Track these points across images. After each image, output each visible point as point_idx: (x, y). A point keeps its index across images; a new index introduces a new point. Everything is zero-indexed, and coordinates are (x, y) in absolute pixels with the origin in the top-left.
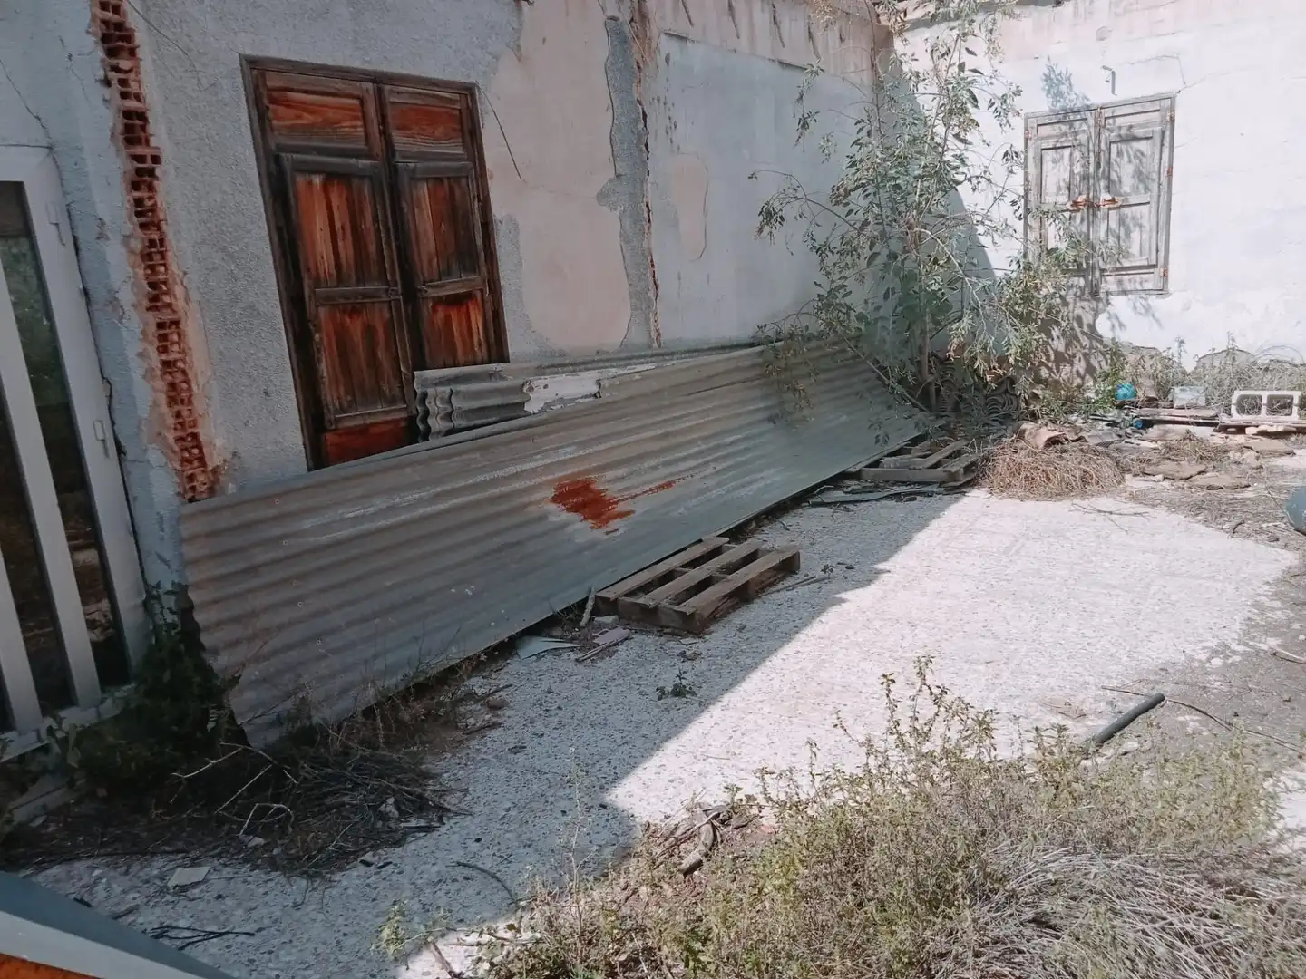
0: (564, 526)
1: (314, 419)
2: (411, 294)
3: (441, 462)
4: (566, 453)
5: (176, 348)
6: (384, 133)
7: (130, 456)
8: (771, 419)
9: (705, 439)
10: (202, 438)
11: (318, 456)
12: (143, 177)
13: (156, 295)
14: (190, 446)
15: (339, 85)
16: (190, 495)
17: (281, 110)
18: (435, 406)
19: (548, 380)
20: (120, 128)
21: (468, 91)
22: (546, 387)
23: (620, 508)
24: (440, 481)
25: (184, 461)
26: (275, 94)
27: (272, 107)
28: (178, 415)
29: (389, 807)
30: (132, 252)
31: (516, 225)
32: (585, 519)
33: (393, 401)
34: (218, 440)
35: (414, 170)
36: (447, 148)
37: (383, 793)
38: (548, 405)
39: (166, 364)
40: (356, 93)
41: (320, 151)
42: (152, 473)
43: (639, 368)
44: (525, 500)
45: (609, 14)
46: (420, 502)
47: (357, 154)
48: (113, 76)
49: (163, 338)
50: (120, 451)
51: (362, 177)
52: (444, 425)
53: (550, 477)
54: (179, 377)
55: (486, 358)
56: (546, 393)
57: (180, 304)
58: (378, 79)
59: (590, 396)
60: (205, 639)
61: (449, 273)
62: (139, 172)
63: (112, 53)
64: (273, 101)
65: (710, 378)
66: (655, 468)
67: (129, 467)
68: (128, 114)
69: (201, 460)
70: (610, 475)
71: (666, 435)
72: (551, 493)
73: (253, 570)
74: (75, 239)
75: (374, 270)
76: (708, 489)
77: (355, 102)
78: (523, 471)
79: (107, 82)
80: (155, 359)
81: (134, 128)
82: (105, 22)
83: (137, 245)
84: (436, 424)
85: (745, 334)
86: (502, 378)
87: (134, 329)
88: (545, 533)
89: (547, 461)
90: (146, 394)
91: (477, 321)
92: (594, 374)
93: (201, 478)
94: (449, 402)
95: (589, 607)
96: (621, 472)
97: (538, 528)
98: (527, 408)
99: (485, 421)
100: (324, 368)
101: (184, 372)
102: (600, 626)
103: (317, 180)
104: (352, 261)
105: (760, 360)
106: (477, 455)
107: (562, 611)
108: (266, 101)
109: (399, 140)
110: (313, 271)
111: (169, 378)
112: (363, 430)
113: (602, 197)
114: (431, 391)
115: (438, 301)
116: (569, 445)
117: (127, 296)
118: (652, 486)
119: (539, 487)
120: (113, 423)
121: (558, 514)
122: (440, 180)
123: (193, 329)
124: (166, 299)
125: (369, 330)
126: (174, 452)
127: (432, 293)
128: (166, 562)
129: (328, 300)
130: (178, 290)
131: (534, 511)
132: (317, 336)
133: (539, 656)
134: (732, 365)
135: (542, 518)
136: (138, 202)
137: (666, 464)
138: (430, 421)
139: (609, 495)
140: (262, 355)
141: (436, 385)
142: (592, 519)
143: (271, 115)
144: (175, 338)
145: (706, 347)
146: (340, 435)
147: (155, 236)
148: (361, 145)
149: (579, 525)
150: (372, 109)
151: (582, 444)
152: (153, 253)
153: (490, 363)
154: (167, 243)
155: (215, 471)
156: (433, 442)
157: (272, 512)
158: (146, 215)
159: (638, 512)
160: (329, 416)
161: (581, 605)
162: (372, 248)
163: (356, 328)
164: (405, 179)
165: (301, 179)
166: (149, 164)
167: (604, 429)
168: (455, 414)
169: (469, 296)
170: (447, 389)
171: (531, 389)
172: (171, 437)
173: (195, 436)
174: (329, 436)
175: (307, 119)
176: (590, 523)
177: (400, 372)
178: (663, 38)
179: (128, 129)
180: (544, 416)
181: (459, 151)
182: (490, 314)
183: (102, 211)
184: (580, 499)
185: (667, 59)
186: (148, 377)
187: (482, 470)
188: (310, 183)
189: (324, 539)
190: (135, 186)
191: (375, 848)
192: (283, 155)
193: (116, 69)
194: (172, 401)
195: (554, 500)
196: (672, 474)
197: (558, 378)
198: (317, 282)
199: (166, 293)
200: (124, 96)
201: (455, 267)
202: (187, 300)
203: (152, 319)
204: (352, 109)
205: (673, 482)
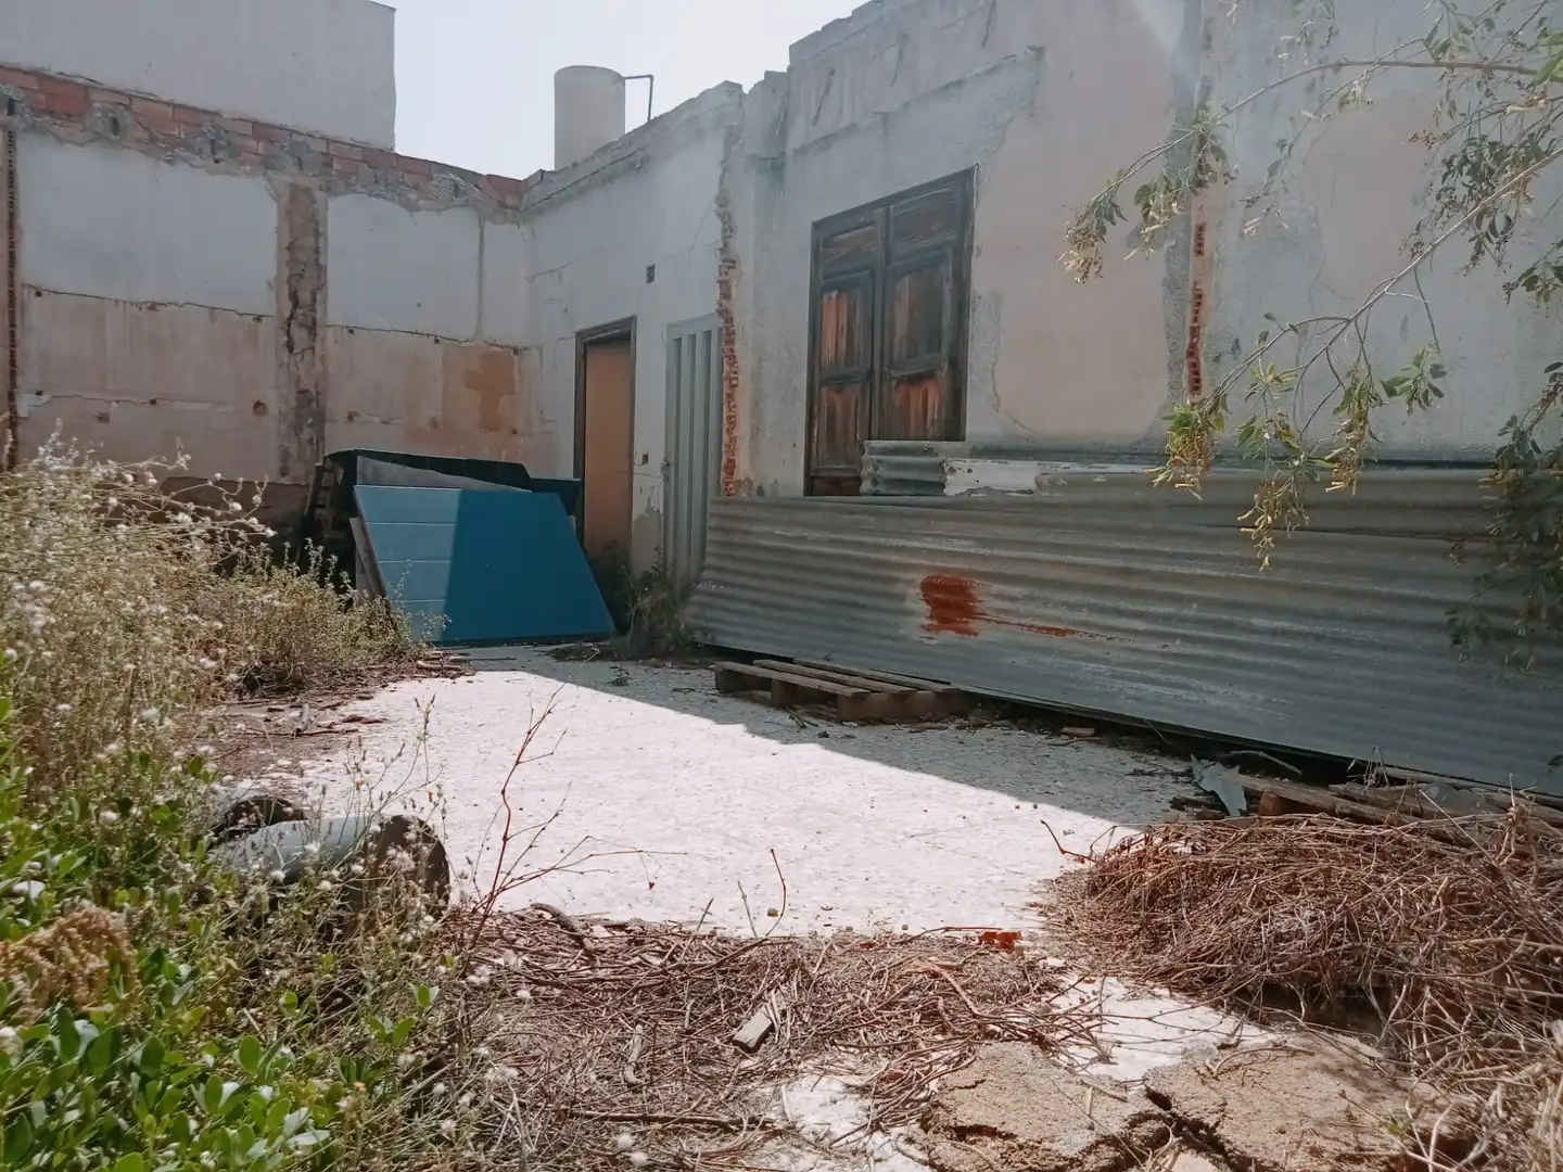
0: (911, 613)
4: (957, 546)
5: (733, 409)
6: (886, 244)
14: (731, 468)
15: (863, 218)
17: (831, 251)
19: (968, 463)
21: (968, 177)
22: (970, 471)
23: (971, 625)
24: (838, 529)
25: (726, 474)
26: (828, 241)
27: (825, 251)
28: (728, 447)
33: (851, 462)
34: (743, 468)
35: (896, 269)
36: (942, 238)
38: (971, 490)
41: (843, 273)
44: (895, 574)
49: (729, 403)
51: (857, 285)
52: (868, 487)
55: (937, 432)
56: (966, 477)
58: (889, 203)
59: (1025, 492)
61: (915, 355)
64: (826, 246)
69: (732, 474)
70: (997, 588)
72: (920, 577)
75: (856, 357)
76: (1101, 660)
77: (873, 227)
78: (903, 547)
89: (936, 546)
91: (934, 399)
93: (731, 485)
96: (1019, 591)
97: (891, 604)
98: (945, 489)
100: (815, 431)
103: (834, 294)
104: (844, 351)
109: (899, 246)
110: (823, 362)
115: (900, 381)
116: (968, 538)
118: (1038, 623)
119: (917, 568)
121: (917, 602)
122: (919, 271)
127: (895, 373)
129: (826, 383)
131: (898, 588)
132: (816, 408)
135: (901, 597)
137: (1094, 609)
139: (979, 607)
140: (796, 419)
143: (824, 255)
144: (733, 403)
146: (824, 482)
148: (871, 259)
150: (879, 230)
151: (982, 542)
155: (738, 483)
156: (861, 498)
159: (981, 637)
162: (857, 340)
163: (839, 402)
164: (888, 278)
165: (825, 297)
167: (1022, 534)
168: (879, 479)
169: (930, 375)
171: (952, 470)
173: (734, 461)
174: (817, 481)
175: (843, 252)
177: (856, 440)
180: (963, 501)
181: (952, 238)
184: (946, 597)
187: (870, 532)
188: (830, 298)
195: (922, 587)
196: (1075, 623)
197: (980, 463)
198: (822, 370)
201: (921, 348)
204: (870, 233)
205: (1073, 632)
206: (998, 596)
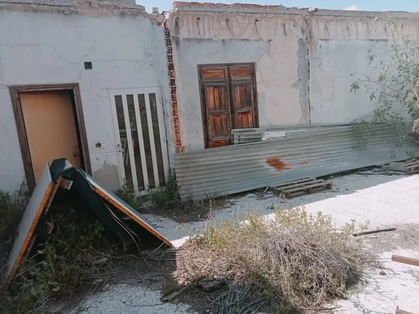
0: (268, 169)
1: (207, 139)
2: (233, 112)
3: (235, 150)
4: (272, 151)
5: (177, 123)
6: (229, 77)
7: (168, 143)
8: (353, 148)
9: (323, 151)
10: (181, 140)
11: (207, 146)
12: (173, 91)
13: (174, 113)
14: (179, 142)
15: (219, 68)
16: (178, 151)
17: (206, 75)
18: (236, 137)
19: (269, 132)
20: (170, 82)
21: (253, 64)
22: (268, 134)
23: (286, 167)
24: (234, 154)
25: (177, 145)
26: (204, 71)
27: (203, 74)
28: (177, 136)
29: (199, 216)
30: (171, 105)
31: (264, 95)
32: (275, 168)
33: (226, 135)
34: (184, 142)
35: (236, 84)
36: (246, 78)
37: (199, 213)
38: (269, 139)
39: (175, 126)
40: (223, 69)
41: (213, 82)
42: (171, 147)
43: (301, 130)
44: (258, 161)
45: (299, 38)
46: (228, 159)
47: (222, 82)
48: (170, 73)
49: (175, 121)
50: (167, 142)
51: (222, 87)
52: (237, 142)
53: (266, 157)
54: (178, 128)
55: (252, 126)
56: (268, 136)
57: (179, 115)
58: (228, 65)
59: (283, 137)
60: (177, 180)
61: (243, 107)
62: (173, 90)
63: (170, 69)
64: (204, 73)
65: (327, 134)
66: (302, 158)
67: (168, 145)
68: (171, 80)
69: (180, 144)
70: (286, 158)
71: (309, 149)
72: (266, 160)
73: (188, 168)
74: (163, 103)
75: (223, 107)
76: (319, 165)
77: (223, 71)
78: (258, 154)
79: (169, 75)
80: (173, 125)
81: (173, 82)
82: (170, 64)
83: (171, 104)
84: (236, 141)
85: (348, 122)
86: (256, 132)
87: (170, 119)
88: (263, 170)
89: (266, 153)
90: (171, 132)
91: (250, 118)
92: (285, 132)
93: (180, 148)
94: (240, 137)
95: (267, 189)
96: (290, 157)
97: (260, 169)
98: (262, 139)
99: (249, 142)
100: (209, 128)
101: (179, 128)
102: (268, 193)
103: (212, 88)
104: (218, 105)
105: (351, 130)
106: (245, 149)
107: (259, 188)
108: (202, 73)
109: (233, 78)
110: (209, 108)
111: (176, 129)
112: (218, 142)
113: (294, 85)
114: (235, 134)
115: (239, 113)
116: (273, 149)
117: (169, 113)
118: (300, 162)
119: (262, 159)
120: (166, 137)
121: (267, 166)
122: (242, 86)
123: (181, 119)
124: (177, 114)
125: (221, 120)
126: (175, 143)
127: (238, 111)
128: (172, 164)
129: (212, 114)
130: (179, 112)
131: (260, 164)
132: (209, 121)
133: (250, 197)
134: (338, 131)
135: (262, 166)
136: (172, 96)
137: (306, 157)
138: (234, 141)
139: (284, 163)
140: (197, 125)
141: (237, 132)
142: (277, 168)
143: (203, 75)
144: (177, 121)
145: (329, 125)
146: (212, 142)
147: (175, 102)
148: (223, 80)
149: (273, 169)
150: (226, 72)
151: (277, 149)
152: (174, 105)
153: (253, 128)
154: (177, 103)
155: (183, 147)
156: (234, 145)
157: (193, 157)
158: (173, 98)
159: (293, 168)
160: (210, 138)
161: (265, 188)
162: (223, 102)
163: (218, 119)
164: (233, 86)
165: (208, 89)
166: (174, 89)
167: (285, 146)
168: (241, 139)
169: (249, 112)
170: (239, 134)
171: (264, 134)
172: (175, 140)
173: (180, 140)
174: (210, 142)
175: (211, 75)
176: (276, 169)
177: (228, 129)
178: (319, 41)
179: (171, 83)
180: (267, 141)
181: (249, 78)
182: (254, 116)
183: (166, 98)
184: (275, 163)
185: (320, 47)
186: (172, 128)
187: (245, 153)
188: (210, 89)
189: (204, 164)
190: (172, 93)
191: (192, 221)
192: (205, 84)
193: (170, 72)
194: (176, 133)
195: (267, 162)
196: (308, 160)
197: (272, 132)
198: (210, 110)
199: (177, 113)
200: (171, 77)
201: (245, 105)
202: (181, 113)
203: (173, 117)
204: (221, 72)
205: (308, 162)
206: (287, 160)
